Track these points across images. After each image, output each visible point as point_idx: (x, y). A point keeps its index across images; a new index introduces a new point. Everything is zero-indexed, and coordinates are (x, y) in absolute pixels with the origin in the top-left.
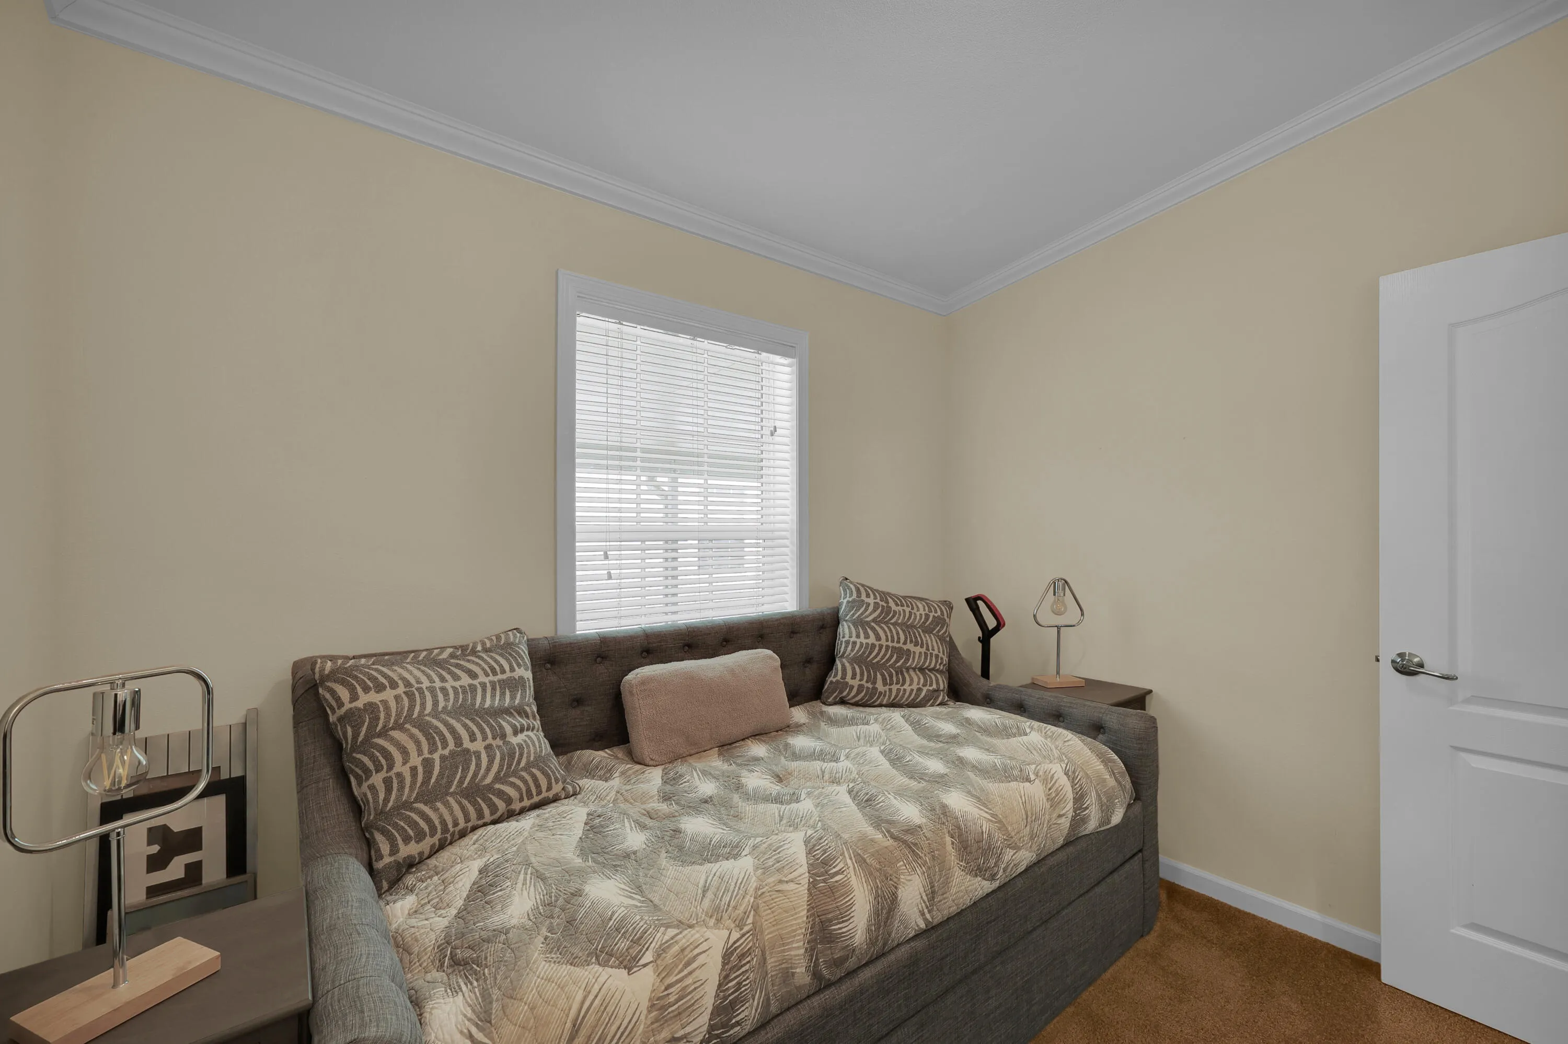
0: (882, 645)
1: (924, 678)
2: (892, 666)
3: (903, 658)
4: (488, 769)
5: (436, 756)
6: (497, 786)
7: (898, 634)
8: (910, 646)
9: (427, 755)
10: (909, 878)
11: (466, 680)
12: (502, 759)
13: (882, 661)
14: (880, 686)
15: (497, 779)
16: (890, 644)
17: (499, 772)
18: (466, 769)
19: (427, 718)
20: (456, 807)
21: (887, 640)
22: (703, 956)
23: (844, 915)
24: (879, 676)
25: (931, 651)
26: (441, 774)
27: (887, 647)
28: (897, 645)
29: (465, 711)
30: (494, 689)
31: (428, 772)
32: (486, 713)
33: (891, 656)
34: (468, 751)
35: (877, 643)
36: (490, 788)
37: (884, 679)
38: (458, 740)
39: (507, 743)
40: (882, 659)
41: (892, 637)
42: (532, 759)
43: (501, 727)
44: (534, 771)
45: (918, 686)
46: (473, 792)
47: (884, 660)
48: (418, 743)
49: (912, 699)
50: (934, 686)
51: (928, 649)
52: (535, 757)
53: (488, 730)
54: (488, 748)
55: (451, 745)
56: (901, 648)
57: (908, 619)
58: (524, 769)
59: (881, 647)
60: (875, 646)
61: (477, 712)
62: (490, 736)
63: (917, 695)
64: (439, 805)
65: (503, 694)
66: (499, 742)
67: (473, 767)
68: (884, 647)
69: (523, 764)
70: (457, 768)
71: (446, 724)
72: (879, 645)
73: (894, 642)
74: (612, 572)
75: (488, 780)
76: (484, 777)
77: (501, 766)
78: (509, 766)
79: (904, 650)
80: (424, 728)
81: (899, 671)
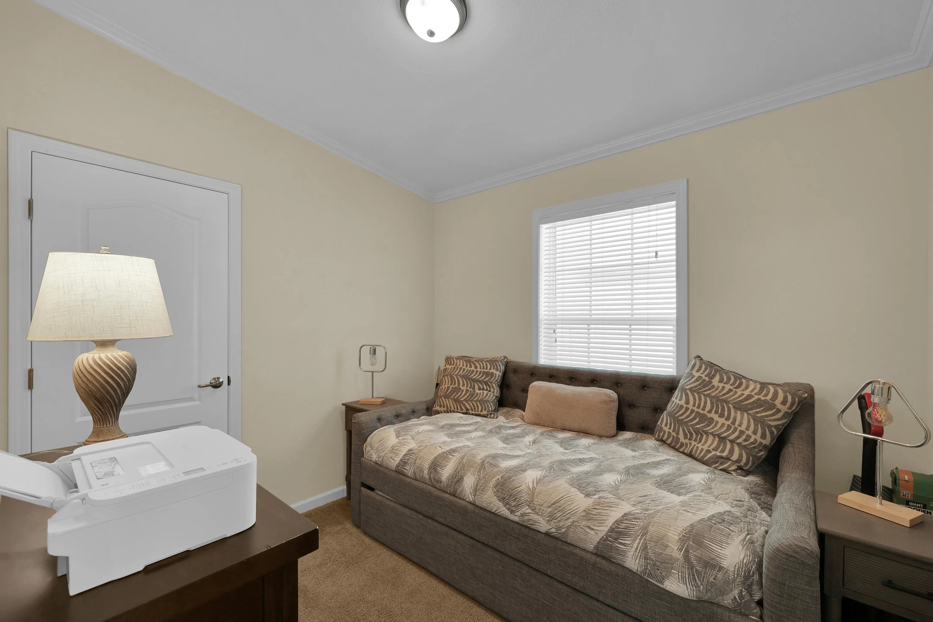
0: (689, 409)
1: (717, 445)
2: (691, 426)
3: (704, 423)
4: (464, 396)
5: (451, 387)
6: (464, 402)
7: (706, 403)
8: (716, 417)
9: (449, 385)
10: (471, 476)
11: (473, 368)
12: (469, 395)
13: (686, 420)
14: (681, 436)
15: (464, 400)
16: (695, 409)
17: (466, 398)
18: (457, 394)
19: (454, 376)
20: (451, 403)
21: (694, 406)
22: (407, 446)
23: (443, 467)
24: (681, 430)
25: (736, 426)
26: (451, 392)
27: (692, 411)
28: (702, 412)
29: (465, 377)
30: (480, 373)
31: (448, 390)
32: (472, 380)
33: (694, 419)
34: (460, 388)
35: (685, 406)
36: (462, 402)
37: (685, 434)
38: (459, 384)
39: (474, 391)
40: (686, 418)
41: (699, 404)
42: (479, 399)
43: (474, 386)
44: (478, 403)
45: (708, 448)
46: (457, 401)
47: (687, 420)
48: (449, 382)
49: (702, 457)
50: (725, 454)
51: (734, 423)
52: (480, 399)
53: (469, 385)
54: (467, 390)
55: (456, 385)
56: (704, 415)
57: (723, 394)
58: (475, 401)
59: (687, 409)
60: (683, 407)
61: (469, 379)
62: (469, 387)
63: (705, 455)
64: (447, 400)
65: (482, 376)
66: (471, 390)
67: (459, 394)
68: (690, 410)
69: (475, 399)
70: (455, 392)
71: (458, 379)
72: (686, 407)
73: (699, 408)
74: (557, 339)
75: (462, 399)
76: (461, 398)
77: (468, 397)
78: (471, 398)
79: (707, 417)
80: (452, 378)
81: (697, 432)
